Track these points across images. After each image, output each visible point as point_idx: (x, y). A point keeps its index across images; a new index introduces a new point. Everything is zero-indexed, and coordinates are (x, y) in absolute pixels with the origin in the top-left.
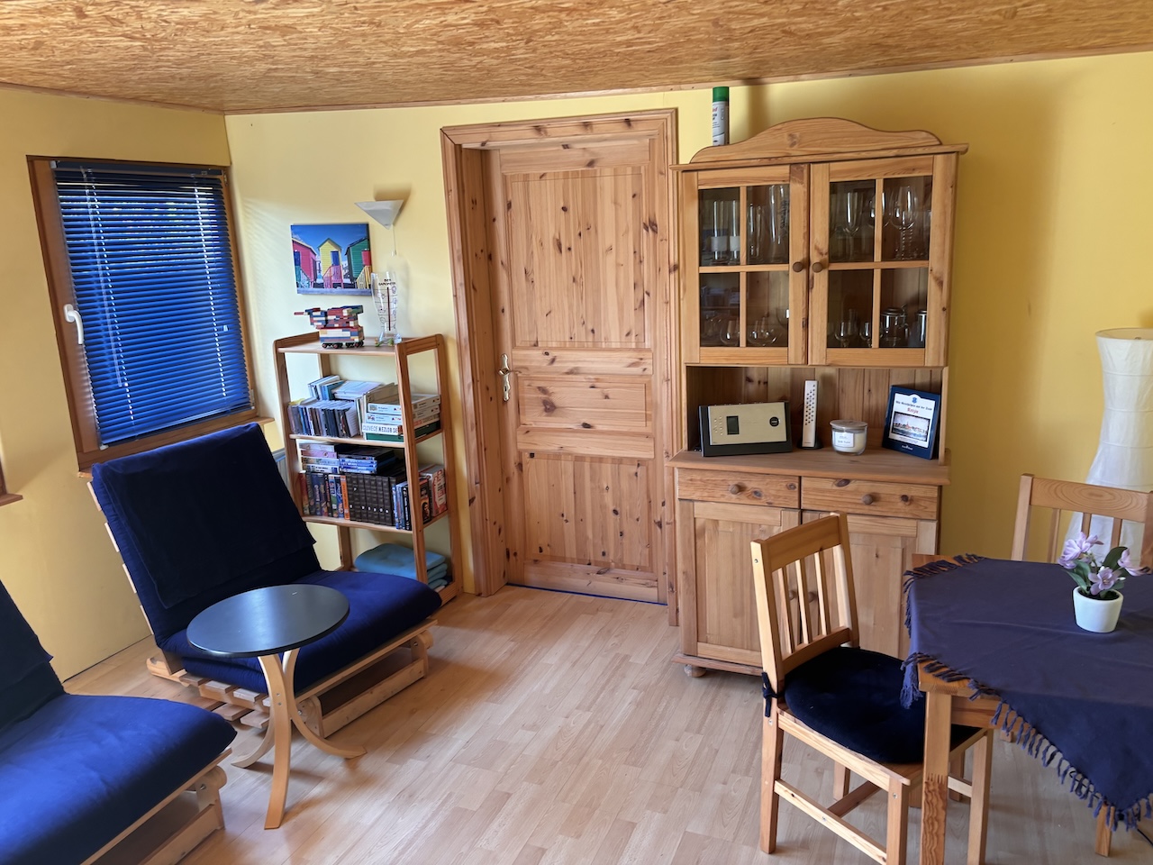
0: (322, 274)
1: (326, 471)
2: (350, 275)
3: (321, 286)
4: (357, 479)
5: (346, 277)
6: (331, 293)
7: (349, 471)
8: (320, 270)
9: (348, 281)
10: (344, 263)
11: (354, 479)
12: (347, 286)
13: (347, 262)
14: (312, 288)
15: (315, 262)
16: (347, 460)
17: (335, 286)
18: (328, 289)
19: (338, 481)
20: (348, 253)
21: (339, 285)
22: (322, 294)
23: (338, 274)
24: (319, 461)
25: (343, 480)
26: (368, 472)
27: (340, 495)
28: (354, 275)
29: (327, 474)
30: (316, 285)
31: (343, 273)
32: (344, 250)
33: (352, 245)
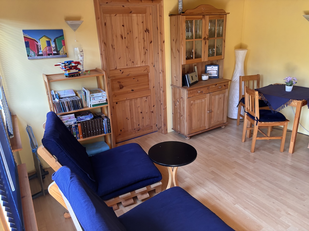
0: (42, 50)
1: (71, 124)
2: (56, 50)
3: (42, 55)
4: (86, 123)
5: (54, 51)
6: (47, 58)
7: (81, 121)
8: (40, 49)
9: (56, 52)
10: (53, 45)
11: (84, 124)
12: (54, 54)
13: (54, 45)
14: (36, 57)
15: (37, 46)
16: (81, 117)
17: (49, 55)
18: (45, 56)
19: (76, 126)
20: (55, 41)
21: (51, 54)
22: (42, 59)
23: (50, 50)
24: (67, 122)
25: (79, 125)
26: (90, 119)
27: (78, 131)
28: (58, 50)
29: (71, 125)
30: (39, 55)
31: (53, 49)
32: (53, 40)
33: (57, 38)
